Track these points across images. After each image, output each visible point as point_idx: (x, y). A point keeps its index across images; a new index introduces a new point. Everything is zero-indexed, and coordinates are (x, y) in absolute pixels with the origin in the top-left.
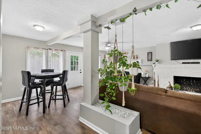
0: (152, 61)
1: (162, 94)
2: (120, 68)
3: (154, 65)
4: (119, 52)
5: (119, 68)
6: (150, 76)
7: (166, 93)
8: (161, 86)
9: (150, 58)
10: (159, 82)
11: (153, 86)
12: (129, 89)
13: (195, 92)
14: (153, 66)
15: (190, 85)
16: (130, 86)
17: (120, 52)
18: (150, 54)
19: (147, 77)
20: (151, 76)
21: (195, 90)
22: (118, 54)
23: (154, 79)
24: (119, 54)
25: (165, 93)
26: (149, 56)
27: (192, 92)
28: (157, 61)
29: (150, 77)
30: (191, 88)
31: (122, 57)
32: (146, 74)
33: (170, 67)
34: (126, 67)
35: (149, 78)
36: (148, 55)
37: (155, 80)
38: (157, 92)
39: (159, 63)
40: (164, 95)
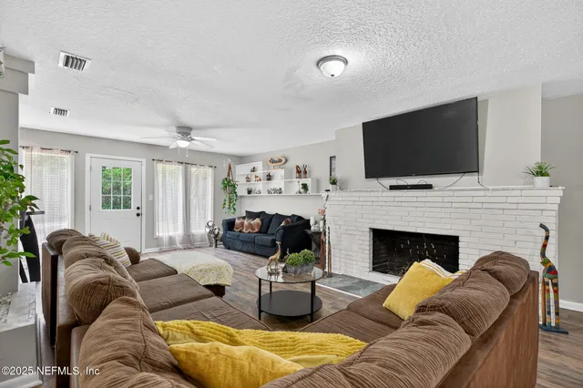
14: (324, 199)
26: (333, 168)
28: (334, 183)
36: (331, 164)
39: (337, 188)
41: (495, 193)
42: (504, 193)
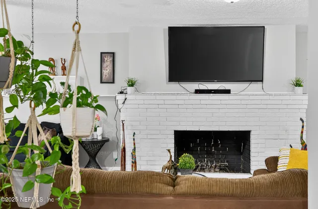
0: (113, 82)
1: (163, 192)
2: (15, 112)
3: (122, 97)
4: (14, 40)
5: (9, 110)
6: (106, 136)
7: (174, 186)
8: (142, 167)
9: (107, 72)
10: (137, 154)
11: (118, 168)
12: (57, 192)
13: (220, 172)
14: (120, 102)
15: (209, 153)
16: (63, 181)
17: (20, 44)
18: (108, 59)
19: (100, 138)
20: (110, 135)
21: (220, 166)
22: (12, 48)
23: (121, 145)
24: (15, 48)
25: (171, 188)
26: (105, 65)
27: (215, 172)
28: (132, 84)
29: (108, 140)
30: (212, 162)
31: (29, 63)
32: (96, 130)
33: (166, 102)
34: (44, 105)
35: (104, 141)
36: (102, 61)
37: (124, 150)
38: (148, 190)
39: (137, 90)
40: (170, 195)
41: (276, 98)
42: (281, 98)
